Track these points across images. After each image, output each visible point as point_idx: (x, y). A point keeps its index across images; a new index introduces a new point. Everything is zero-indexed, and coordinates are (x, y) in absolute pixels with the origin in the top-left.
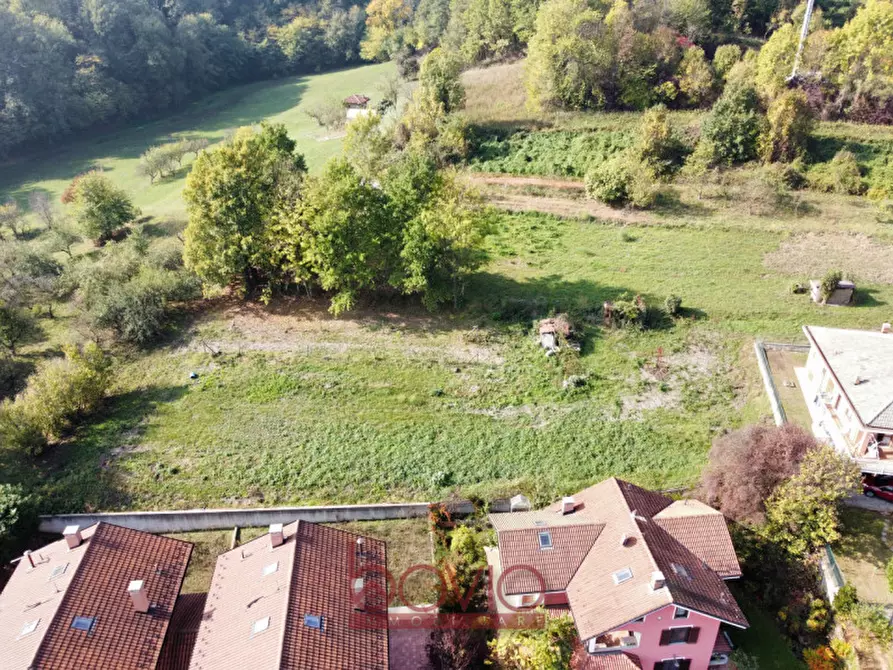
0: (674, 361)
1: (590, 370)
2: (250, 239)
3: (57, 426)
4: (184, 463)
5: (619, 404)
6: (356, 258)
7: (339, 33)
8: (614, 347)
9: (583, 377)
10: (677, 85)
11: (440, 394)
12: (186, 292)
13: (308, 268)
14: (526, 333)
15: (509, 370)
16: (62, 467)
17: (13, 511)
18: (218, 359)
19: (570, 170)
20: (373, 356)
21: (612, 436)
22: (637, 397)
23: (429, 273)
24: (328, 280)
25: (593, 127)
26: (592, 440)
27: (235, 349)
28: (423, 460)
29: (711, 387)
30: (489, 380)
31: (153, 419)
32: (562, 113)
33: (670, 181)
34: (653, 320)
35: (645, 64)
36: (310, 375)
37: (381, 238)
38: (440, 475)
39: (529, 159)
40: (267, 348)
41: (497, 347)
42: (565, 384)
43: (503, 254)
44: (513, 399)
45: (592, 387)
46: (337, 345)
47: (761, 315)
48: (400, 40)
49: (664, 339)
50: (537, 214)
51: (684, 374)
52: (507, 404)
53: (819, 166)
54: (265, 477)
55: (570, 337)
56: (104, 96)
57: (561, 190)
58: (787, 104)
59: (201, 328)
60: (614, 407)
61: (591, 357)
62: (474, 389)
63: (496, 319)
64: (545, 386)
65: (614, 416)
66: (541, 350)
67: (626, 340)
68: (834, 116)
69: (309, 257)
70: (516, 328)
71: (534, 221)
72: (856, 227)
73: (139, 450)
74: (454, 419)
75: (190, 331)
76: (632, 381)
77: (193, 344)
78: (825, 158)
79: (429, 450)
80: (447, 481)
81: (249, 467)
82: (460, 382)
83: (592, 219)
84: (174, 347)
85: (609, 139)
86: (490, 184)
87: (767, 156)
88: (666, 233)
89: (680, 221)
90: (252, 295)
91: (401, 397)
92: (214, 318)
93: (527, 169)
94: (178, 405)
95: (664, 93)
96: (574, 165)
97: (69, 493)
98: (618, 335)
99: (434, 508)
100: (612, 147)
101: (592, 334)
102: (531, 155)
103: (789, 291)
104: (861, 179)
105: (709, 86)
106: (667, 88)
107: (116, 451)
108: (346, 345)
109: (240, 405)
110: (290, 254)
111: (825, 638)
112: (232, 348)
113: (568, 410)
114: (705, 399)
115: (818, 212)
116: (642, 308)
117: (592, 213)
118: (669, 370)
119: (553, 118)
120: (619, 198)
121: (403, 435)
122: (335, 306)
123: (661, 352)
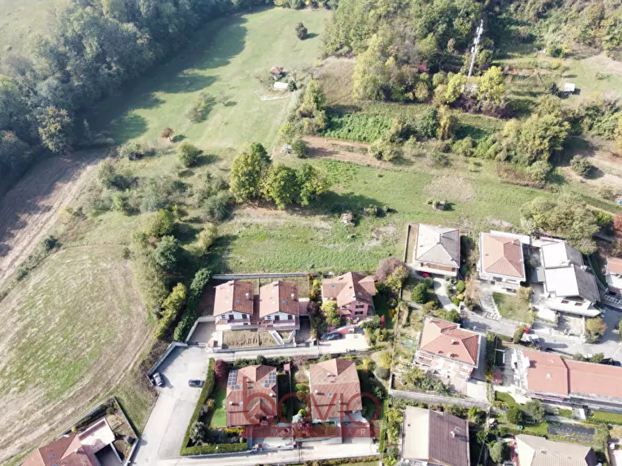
1: (356, 232)
2: (253, 188)
3: (207, 249)
4: (243, 260)
5: (363, 244)
6: (286, 195)
8: (366, 222)
9: (354, 234)
10: (414, 94)
11: (312, 239)
12: (230, 199)
13: (271, 197)
14: (339, 217)
15: (333, 231)
16: (211, 261)
17: (208, 276)
18: (245, 225)
19: (365, 138)
20: (291, 225)
21: (359, 255)
22: (369, 242)
24: (278, 201)
25: (377, 112)
26: (353, 255)
28: (306, 260)
29: (391, 239)
30: (326, 234)
31: (230, 247)
32: (367, 100)
33: (402, 146)
34: (380, 214)
35: (401, 85)
36: (273, 232)
37: (294, 190)
38: (311, 265)
39: (349, 131)
40: (259, 221)
41: (329, 222)
42: (348, 237)
43: (335, 182)
44: (333, 241)
45: (356, 238)
46: (280, 220)
47: (414, 213)
49: (382, 221)
50: (349, 163)
51: (385, 234)
52: (331, 243)
53: (458, 142)
54: (265, 265)
55: (352, 221)
57: (360, 149)
58: (447, 119)
59: (236, 212)
60: (361, 245)
61: (359, 227)
62: (322, 238)
63: (330, 211)
64: (342, 237)
65: (361, 248)
66: (343, 224)
67: (370, 220)
68: (476, 112)
69: (271, 194)
70: (336, 215)
71: (348, 166)
72: (461, 174)
73: (230, 256)
74: (316, 248)
75: (234, 213)
76: (369, 236)
77: (235, 219)
78: (462, 138)
79: (308, 258)
80: (313, 267)
81: (260, 262)
82: (317, 235)
83: (369, 166)
84: (230, 220)
85: (382, 122)
86: (333, 144)
87: (440, 137)
88: (394, 173)
89: (400, 168)
90: (252, 201)
91: (300, 240)
92: (240, 208)
93: (348, 137)
94: (236, 242)
95: (409, 97)
96: (367, 136)
98: (367, 219)
99: (309, 274)
100: (383, 126)
101: (359, 219)
102: (351, 128)
103: (427, 203)
104: (472, 150)
105: (427, 96)
106: (410, 95)
107: (223, 256)
108: (283, 220)
109: (255, 242)
110: (265, 193)
111: (394, 308)
112: (249, 221)
113: (348, 246)
114: (388, 243)
115: (451, 165)
116: (376, 210)
117: (369, 163)
118: (380, 233)
119: (362, 105)
120: (380, 157)
121: (301, 253)
122: (279, 207)
123: (380, 226)
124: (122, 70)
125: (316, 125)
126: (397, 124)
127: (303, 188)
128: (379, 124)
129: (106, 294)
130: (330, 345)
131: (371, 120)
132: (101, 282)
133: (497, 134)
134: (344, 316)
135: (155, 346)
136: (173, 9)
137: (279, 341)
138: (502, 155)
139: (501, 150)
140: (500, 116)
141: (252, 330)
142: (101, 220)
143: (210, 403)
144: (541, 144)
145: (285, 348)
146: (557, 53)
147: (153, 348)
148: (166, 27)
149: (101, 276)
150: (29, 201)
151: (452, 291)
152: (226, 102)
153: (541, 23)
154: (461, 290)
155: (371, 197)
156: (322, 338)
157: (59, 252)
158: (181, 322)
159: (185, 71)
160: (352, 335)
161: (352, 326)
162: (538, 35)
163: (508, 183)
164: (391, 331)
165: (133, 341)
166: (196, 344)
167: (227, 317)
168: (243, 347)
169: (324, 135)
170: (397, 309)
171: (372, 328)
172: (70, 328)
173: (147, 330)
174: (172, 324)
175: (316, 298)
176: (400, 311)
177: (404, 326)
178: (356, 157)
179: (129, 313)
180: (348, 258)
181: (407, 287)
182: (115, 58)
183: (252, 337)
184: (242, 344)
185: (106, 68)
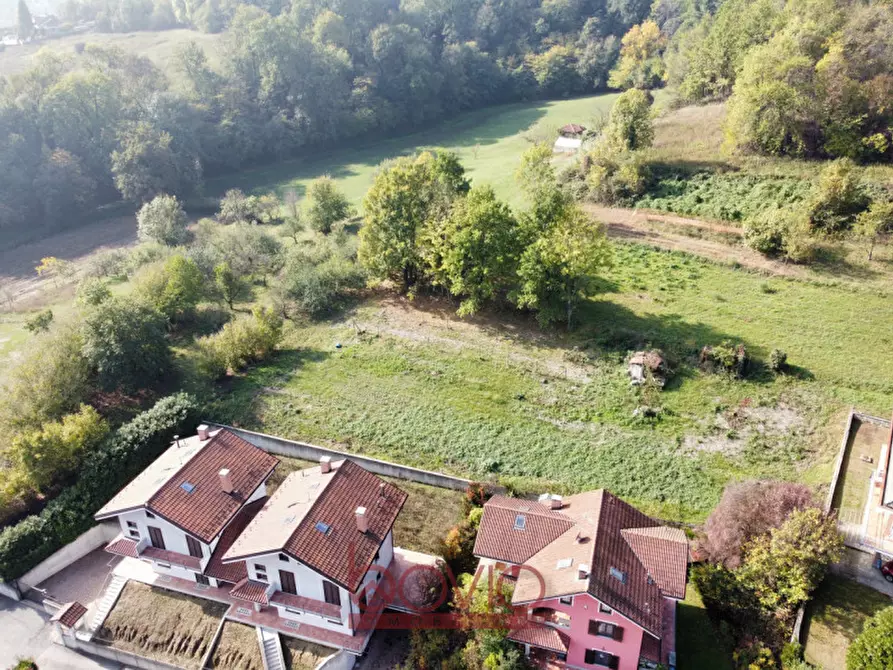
0: (756, 414)
1: (664, 405)
2: (404, 245)
3: (235, 362)
4: (307, 407)
5: (680, 441)
7: (591, 62)
8: (701, 390)
9: (656, 410)
11: (522, 398)
12: (357, 280)
13: (444, 273)
14: (621, 362)
15: (592, 390)
16: (229, 392)
17: (184, 412)
18: (362, 337)
19: (737, 215)
20: (479, 356)
21: (657, 467)
22: (701, 438)
23: (540, 292)
24: (457, 288)
25: (780, 174)
26: (638, 465)
27: (377, 331)
28: (483, 447)
29: (781, 444)
30: (569, 396)
31: (299, 372)
32: (757, 158)
33: (842, 237)
34: (750, 369)
35: (854, 114)
36: (424, 362)
38: (490, 461)
39: (699, 200)
41: (590, 369)
42: (636, 412)
43: (634, 287)
44: (583, 416)
45: (660, 420)
46: (454, 342)
47: (875, 387)
48: (647, 71)
49: (756, 392)
50: (684, 254)
52: (577, 419)
54: (358, 431)
55: (657, 372)
57: (720, 234)
59: (360, 311)
60: (673, 442)
61: (674, 394)
62: (552, 400)
63: (600, 344)
64: (616, 410)
65: (671, 449)
66: (629, 378)
67: (718, 385)
69: (445, 265)
70: (615, 356)
71: (678, 261)
73: (281, 392)
74: (525, 421)
76: (704, 424)
79: (490, 440)
80: (495, 468)
81: (349, 421)
82: (542, 391)
83: (738, 266)
84: (335, 323)
85: (793, 188)
86: (650, 221)
88: (812, 290)
89: (834, 280)
91: (487, 394)
92: (371, 305)
93: (694, 210)
94: (319, 365)
95: (873, 145)
96: (743, 212)
97: (226, 411)
98: (709, 379)
99: (475, 486)
100: (793, 197)
101: (683, 374)
102: (704, 196)
106: (877, 140)
107: (266, 389)
108: (462, 343)
109: (362, 374)
110: (432, 260)
113: (628, 436)
114: (770, 454)
116: (741, 357)
117: (740, 260)
118: (745, 420)
119: (744, 162)
120: (773, 249)
121: (476, 424)
122: (461, 311)
123: (747, 402)
124: (309, 121)
125: (618, 182)
126: (835, 176)
128: (782, 193)
134: (535, 653)
136: (427, 54)
141: (209, 607)
148: (406, 78)
155: (729, 332)
158: (34, 518)
167: (144, 535)
169: (633, 205)
175: (461, 561)
178: (706, 247)
180: (620, 468)
181: (831, 611)
182: (300, 97)
183: (197, 634)
184: (156, 646)
185: (285, 113)
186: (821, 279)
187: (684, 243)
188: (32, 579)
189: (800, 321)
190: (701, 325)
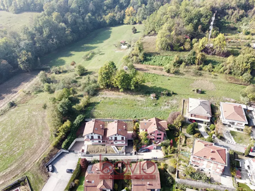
1: (158, 102)
2: (108, 81)
3: (84, 107)
4: (101, 113)
5: (161, 108)
6: (124, 84)
7: (119, 17)
8: (162, 98)
9: (156, 103)
10: (184, 47)
11: (135, 105)
12: (98, 87)
13: (117, 85)
14: (149, 96)
15: (146, 102)
16: (85, 113)
18: (103, 98)
20: (126, 99)
21: (159, 112)
22: (164, 107)
23: (135, 86)
24: (120, 87)
25: (167, 55)
27: (106, 96)
28: (132, 114)
29: (175, 106)
30: (143, 103)
31: (96, 107)
32: (162, 51)
33: (179, 68)
34: (169, 95)
35: (178, 43)
36: (117, 101)
37: (128, 81)
38: (135, 116)
39: (154, 62)
40: (110, 97)
41: (144, 98)
42: (154, 104)
43: (147, 81)
44: (146, 106)
45: (157, 105)
47: (186, 95)
49: (170, 98)
50: (154, 74)
51: (171, 104)
53: (206, 66)
54: (112, 115)
55: (155, 97)
56: (71, 37)
57: (159, 69)
58: (200, 55)
59: (100, 93)
61: (158, 100)
62: (140, 104)
63: (145, 93)
64: (151, 104)
66: (151, 99)
68: (213, 54)
69: (117, 83)
70: (148, 95)
72: (208, 79)
73: (95, 111)
74: (137, 109)
76: (164, 104)
77: (99, 95)
78: (207, 64)
80: (135, 117)
81: (109, 114)
82: (138, 103)
83: (163, 75)
84: (97, 96)
85: (170, 58)
86: (147, 67)
87: (197, 64)
88: (175, 78)
89: (179, 76)
90: (108, 88)
91: (130, 105)
92: (102, 91)
93: (154, 64)
94: (99, 105)
95: (181, 48)
96: (162, 64)
98: (163, 97)
99: (134, 120)
101: (159, 97)
102: (155, 61)
103: (192, 90)
104: (212, 69)
105: (190, 47)
106: (182, 47)
107: (92, 111)
108: (122, 97)
109: (107, 105)
110: (114, 83)
111: (177, 136)
112: (105, 96)
113: (153, 108)
114: (173, 107)
115: (203, 75)
116: (167, 93)
117: (163, 74)
118: (169, 103)
119: (160, 52)
120: (168, 71)
121: (130, 111)
122: (120, 91)
123: (169, 100)
124: (58, 42)
125: (139, 59)
126: (176, 57)
127: (132, 80)
128: (168, 59)
129: (32, 126)
130: (143, 155)
131: (164, 58)
132: (31, 120)
133: (224, 63)
134: (151, 139)
135: (51, 151)
136: (82, 21)
137: (116, 152)
138: (227, 71)
139: (226, 70)
140: (224, 56)
141: (102, 145)
142: (37, 96)
143: (76, 181)
144: (246, 65)
145: (119, 155)
146: (248, 33)
147: (51, 152)
148: (78, 28)
149: (32, 118)
150: (8, 89)
151: (207, 129)
152: (100, 54)
153: (239, 23)
154: (213, 129)
155: (165, 88)
156: (139, 151)
157: (15, 108)
158: (67, 139)
159: (85, 45)
160: (155, 150)
161: (155, 145)
162: (238, 27)
163: (231, 83)
164: (176, 149)
165: (41, 148)
166: (73, 151)
167: (90, 137)
168: (97, 153)
169: (143, 63)
170: (179, 137)
171: (166, 146)
172: (11, 141)
173: (49, 143)
174: (62, 140)
175: (137, 131)
176: (180, 138)
177: (183, 146)
178: (158, 72)
179: (42, 134)
180: (153, 113)
181: (184, 127)
182: (55, 37)
183: (102, 149)
184: (97, 152)
185: (51, 41)
186: (176, 76)
187: (154, 72)
188: (69, 148)
189: (174, 85)
190: (160, 87)
